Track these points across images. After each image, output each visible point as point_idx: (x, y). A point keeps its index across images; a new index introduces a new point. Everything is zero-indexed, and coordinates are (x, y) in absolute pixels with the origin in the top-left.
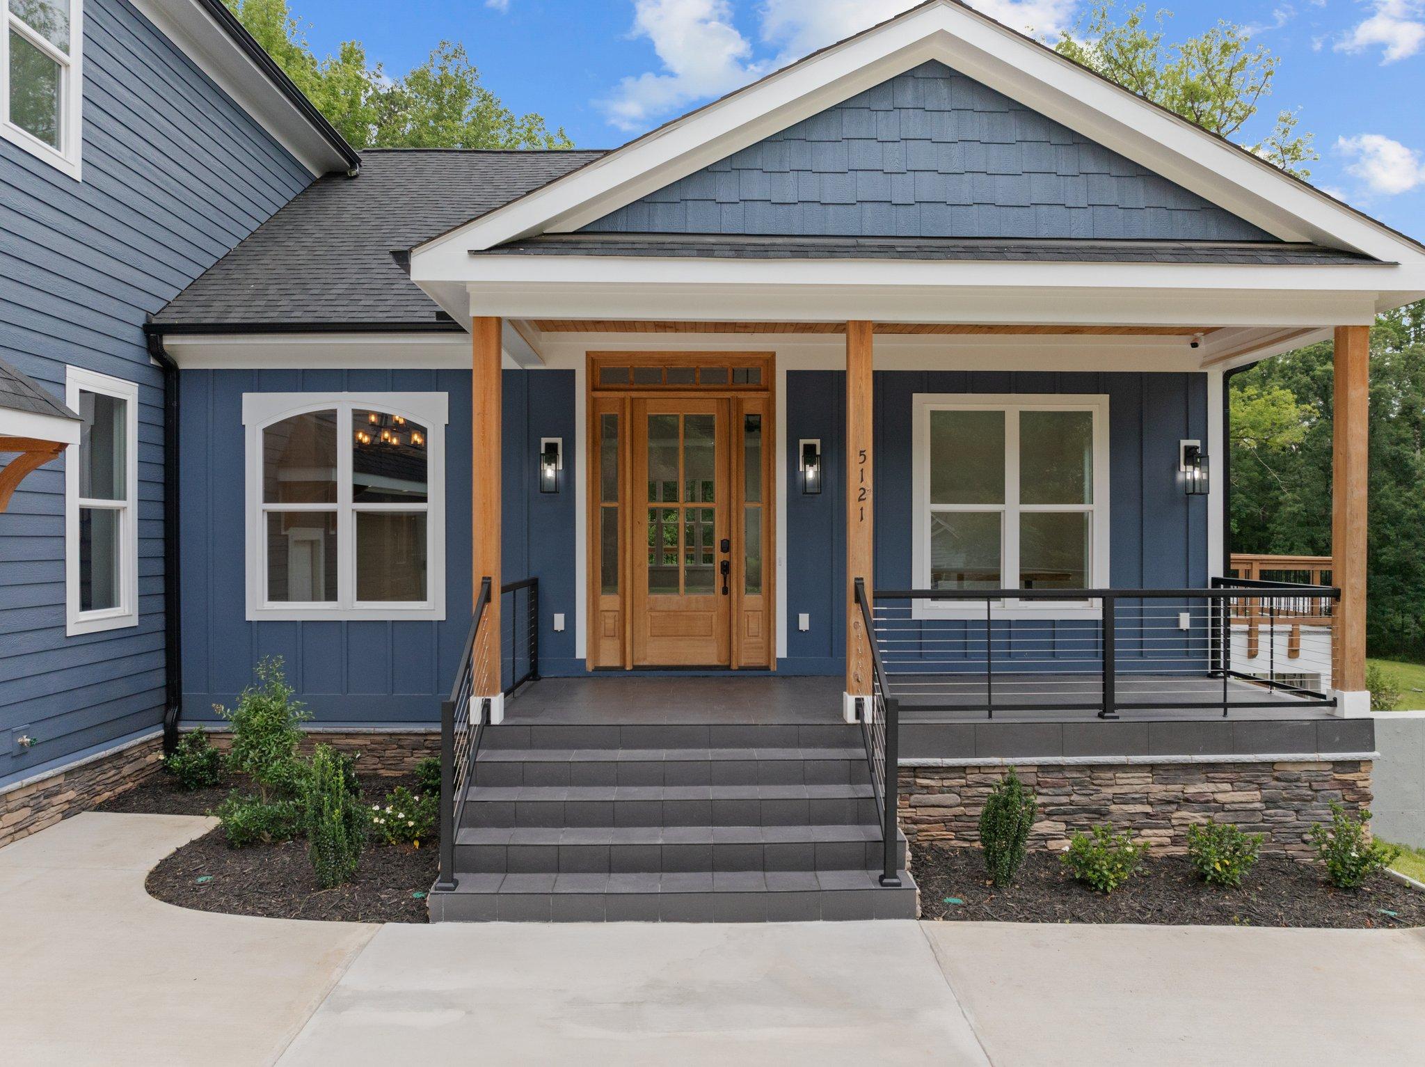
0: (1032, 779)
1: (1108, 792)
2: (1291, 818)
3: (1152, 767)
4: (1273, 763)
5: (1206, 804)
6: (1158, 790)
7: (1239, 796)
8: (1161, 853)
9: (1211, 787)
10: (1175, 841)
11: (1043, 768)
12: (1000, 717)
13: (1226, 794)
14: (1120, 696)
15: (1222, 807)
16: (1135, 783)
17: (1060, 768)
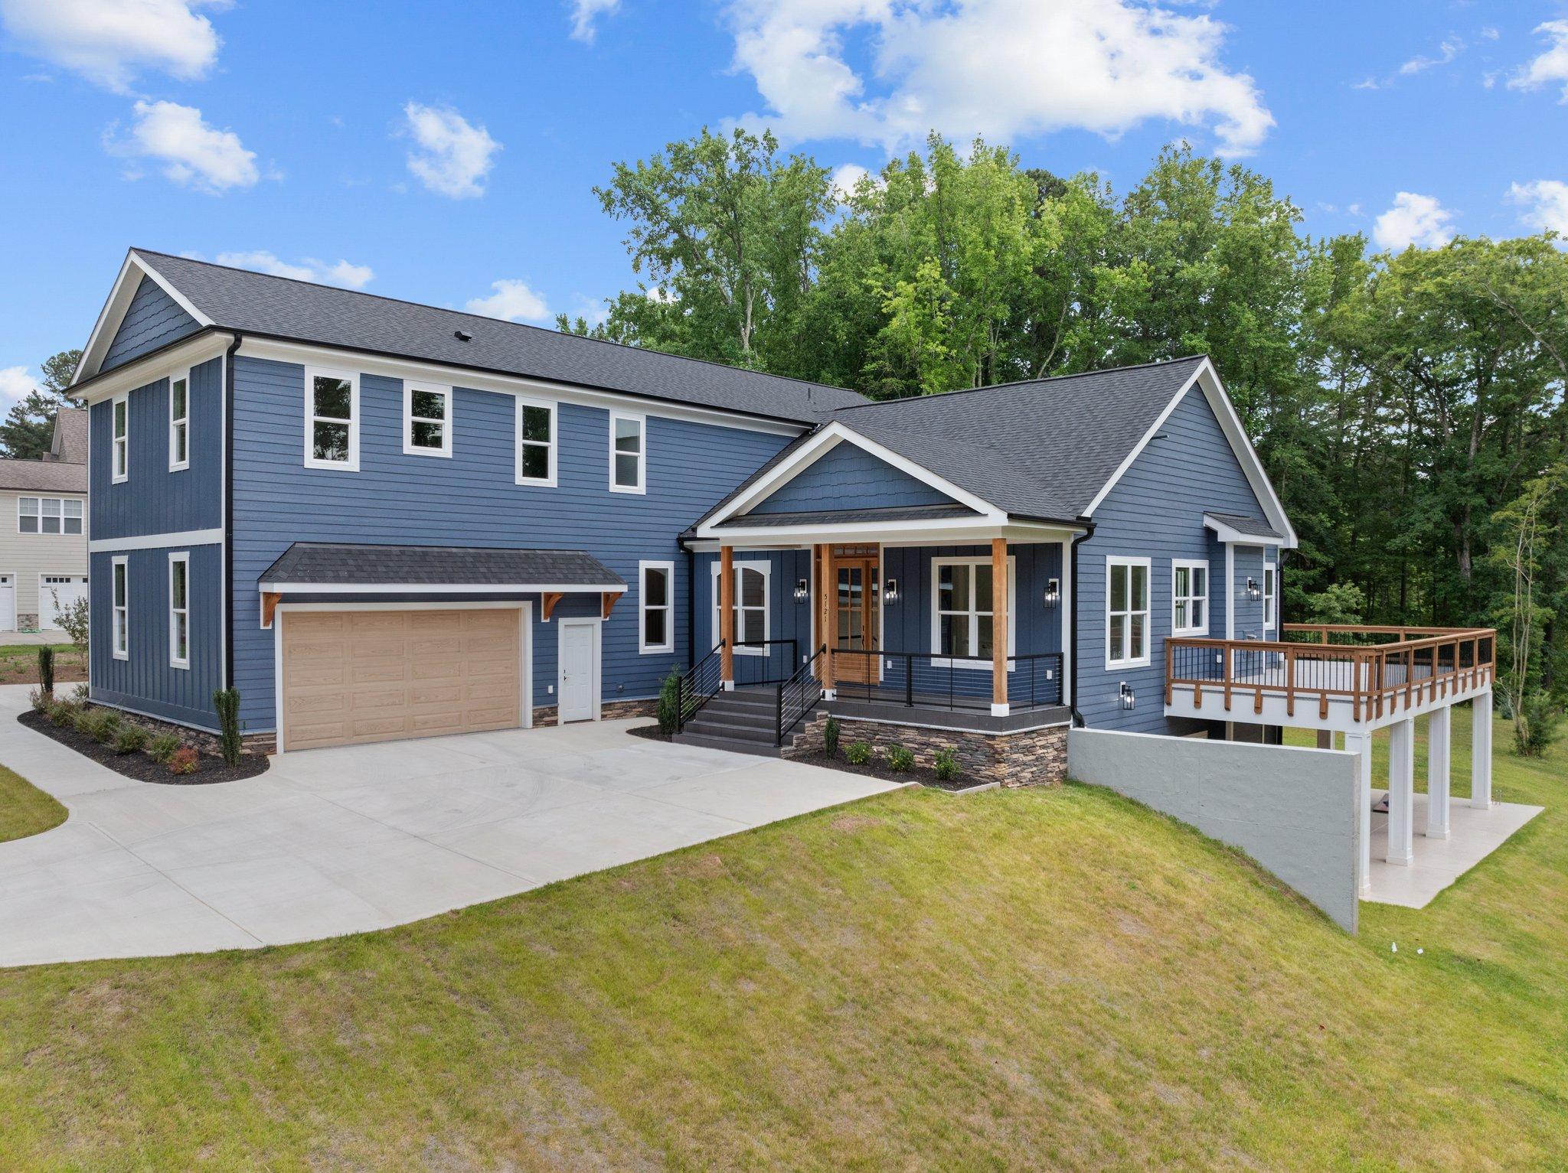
0: (876, 728)
1: (902, 737)
2: (968, 757)
3: (917, 728)
4: (962, 732)
5: (937, 747)
6: (920, 738)
7: (948, 745)
8: (921, 765)
9: (938, 740)
10: (927, 761)
11: (880, 724)
12: (873, 703)
13: (945, 744)
14: (915, 698)
15: (942, 750)
16: (911, 734)
17: (887, 725)
